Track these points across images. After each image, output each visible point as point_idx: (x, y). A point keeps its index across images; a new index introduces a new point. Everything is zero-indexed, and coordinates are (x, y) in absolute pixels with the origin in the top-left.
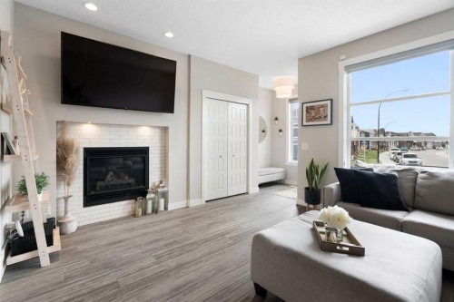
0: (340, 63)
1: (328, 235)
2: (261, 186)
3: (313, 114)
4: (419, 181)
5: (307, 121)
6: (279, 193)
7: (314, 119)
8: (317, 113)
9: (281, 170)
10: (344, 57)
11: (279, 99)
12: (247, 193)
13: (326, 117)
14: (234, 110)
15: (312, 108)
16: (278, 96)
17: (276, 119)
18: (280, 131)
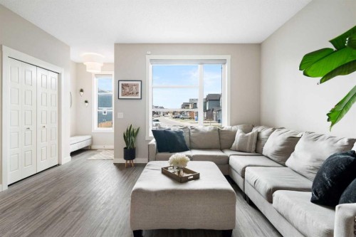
0: (147, 56)
1: (179, 172)
2: (73, 154)
3: (128, 90)
4: (192, 134)
5: (123, 95)
6: (93, 158)
7: (128, 94)
8: (129, 90)
9: (89, 137)
10: (149, 53)
11: (88, 73)
12: (59, 165)
13: (137, 93)
14: (44, 78)
15: (127, 85)
16: (88, 70)
17: (82, 91)
18: (86, 102)
